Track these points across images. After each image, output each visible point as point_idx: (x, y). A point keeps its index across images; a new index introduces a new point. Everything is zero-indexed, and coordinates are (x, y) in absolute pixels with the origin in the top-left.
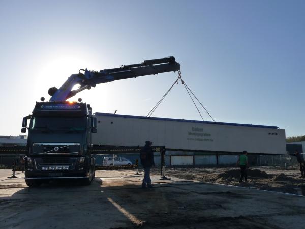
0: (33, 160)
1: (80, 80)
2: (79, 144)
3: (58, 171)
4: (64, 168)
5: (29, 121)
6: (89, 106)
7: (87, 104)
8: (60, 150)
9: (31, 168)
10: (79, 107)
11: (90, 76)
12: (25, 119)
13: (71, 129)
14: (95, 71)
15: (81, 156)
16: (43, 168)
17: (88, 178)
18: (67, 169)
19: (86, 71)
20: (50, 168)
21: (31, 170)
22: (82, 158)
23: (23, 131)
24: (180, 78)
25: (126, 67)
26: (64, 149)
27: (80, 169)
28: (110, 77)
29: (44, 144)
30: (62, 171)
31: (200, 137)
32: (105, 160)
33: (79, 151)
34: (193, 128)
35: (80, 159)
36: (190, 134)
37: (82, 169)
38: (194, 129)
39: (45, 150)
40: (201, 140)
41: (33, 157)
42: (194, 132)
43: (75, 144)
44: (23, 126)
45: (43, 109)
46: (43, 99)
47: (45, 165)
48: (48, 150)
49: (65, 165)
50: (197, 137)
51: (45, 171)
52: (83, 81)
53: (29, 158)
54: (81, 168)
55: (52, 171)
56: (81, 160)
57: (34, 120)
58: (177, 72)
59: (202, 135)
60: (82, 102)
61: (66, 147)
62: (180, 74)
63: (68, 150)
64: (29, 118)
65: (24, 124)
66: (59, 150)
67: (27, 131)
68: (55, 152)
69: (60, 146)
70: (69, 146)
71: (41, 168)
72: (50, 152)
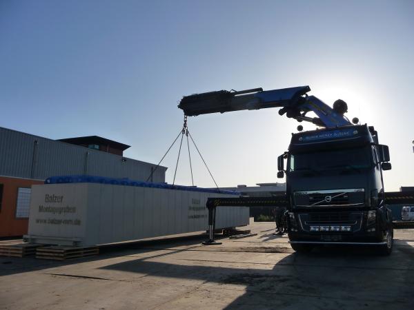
0: (296, 216)
2: (363, 190)
3: (335, 232)
4: (343, 228)
5: (285, 161)
6: (372, 129)
7: (368, 125)
8: (334, 201)
9: (295, 228)
10: (356, 132)
12: (281, 159)
13: (348, 168)
15: (369, 209)
16: (312, 229)
17: (386, 245)
18: (349, 229)
20: (322, 228)
21: (296, 231)
22: (371, 212)
23: (280, 175)
26: (339, 199)
27: (369, 231)
29: (309, 192)
30: (340, 232)
32: (405, 211)
33: (365, 201)
35: (367, 214)
37: (374, 230)
39: (312, 202)
41: (296, 211)
43: (356, 190)
44: (279, 169)
45: (302, 142)
46: (300, 128)
47: (314, 224)
48: (317, 201)
49: (345, 224)
51: (314, 232)
53: (291, 213)
54: (371, 228)
55: (324, 232)
56: (370, 215)
57: (292, 160)
60: (359, 123)
61: (342, 196)
63: (346, 199)
64: (285, 157)
65: (280, 166)
66: (332, 200)
67: (285, 175)
68: (327, 204)
69: (332, 195)
70: (347, 194)
71: (309, 228)
72: (320, 204)
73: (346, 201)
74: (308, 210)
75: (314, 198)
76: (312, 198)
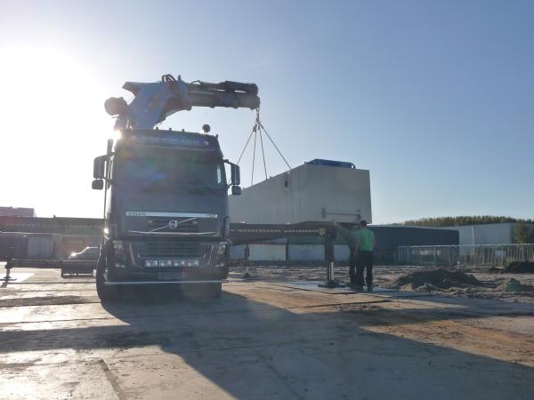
0: (125, 246)
2: (216, 216)
8: (180, 228)
9: (121, 262)
10: (206, 143)
15: (218, 240)
16: (148, 264)
18: (197, 264)
20: (162, 263)
21: (123, 266)
22: (221, 243)
23: (97, 185)
26: (187, 225)
27: (217, 266)
29: (147, 214)
33: (216, 230)
35: (218, 245)
37: (222, 264)
39: (149, 227)
41: (127, 239)
43: (209, 216)
44: (95, 176)
47: (153, 257)
48: (157, 226)
51: (151, 268)
53: (117, 242)
54: (219, 263)
55: (165, 268)
61: (190, 222)
63: (196, 226)
66: (178, 226)
68: (170, 231)
69: (179, 219)
70: (197, 219)
71: (144, 263)
72: (162, 231)
73: (195, 228)
74: (144, 238)
75: (154, 221)
76: (151, 222)
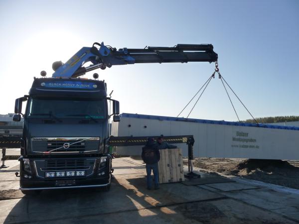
0: (31, 162)
1: (93, 55)
2: (98, 139)
3: (70, 177)
4: (78, 174)
8: (72, 148)
9: (28, 175)
10: (95, 86)
11: (106, 53)
13: (87, 117)
14: (113, 47)
15: (101, 155)
16: (48, 175)
18: (83, 173)
19: (102, 45)
20: (58, 174)
21: (30, 177)
22: (103, 158)
24: (217, 71)
25: (151, 49)
26: (77, 146)
27: (100, 174)
28: (129, 58)
30: (75, 176)
31: (245, 144)
33: (99, 149)
34: (237, 132)
35: (100, 160)
36: (234, 139)
37: (103, 173)
38: (239, 134)
39: (49, 148)
40: (246, 147)
41: (32, 157)
42: (238, 137)
43: (93, 138)
45: (44, 87)
46: (43, 73)
47: (50, 170)
48: (55, 148)
49: (80, 169)
50: (242, 143)
51: (50, 178)
52: (97, 58)
53: (26, 160)
54: (101, 172)
55: (60, 178)
56: (102, 161)
57: (32, 103)
58: (213, 63)
59: (247, 141)
61: (80, 144)
62: (217, 67)
63: (83, 147)
64: (25, 100)
66: (70, 147)
68: (65, 150)
69: (70, 141)
71: (45, 175)
72: (58, 151)
74: (46, 156)
75: (53, 144)
76: (50, 144)
